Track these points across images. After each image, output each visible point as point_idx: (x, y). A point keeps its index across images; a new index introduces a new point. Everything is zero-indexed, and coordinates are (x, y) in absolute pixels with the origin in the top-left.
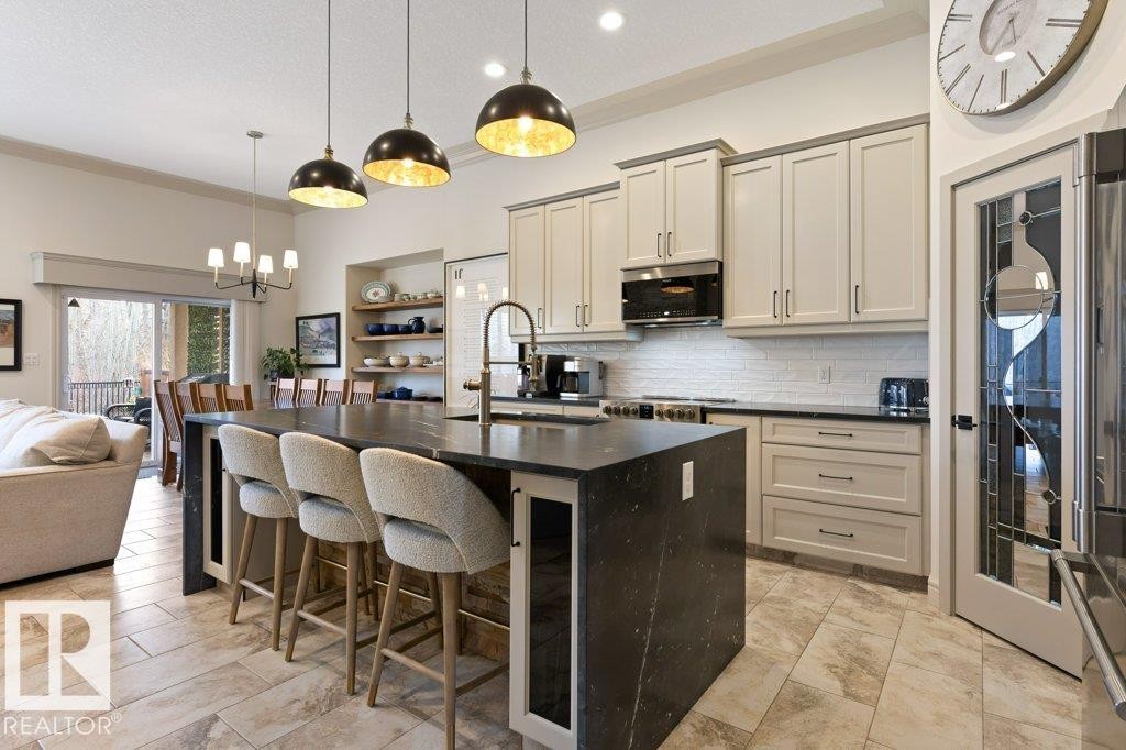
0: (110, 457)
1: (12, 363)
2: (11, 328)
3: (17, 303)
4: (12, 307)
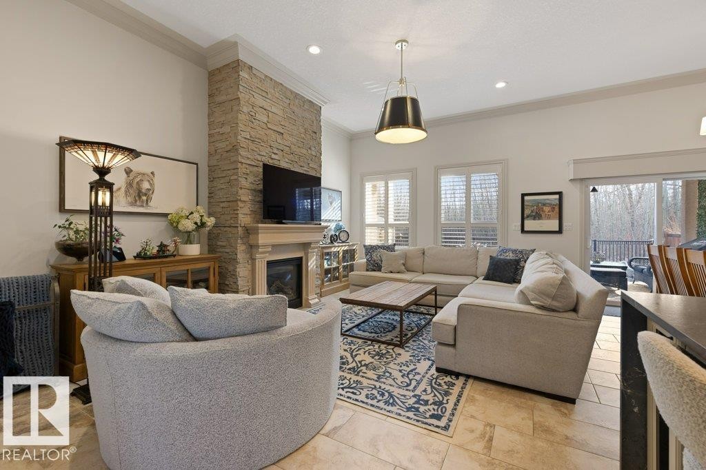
0: (575, 310)
1: (558, 230)
2: (557, 209)
3: (560, 194)
4: (557, 197)
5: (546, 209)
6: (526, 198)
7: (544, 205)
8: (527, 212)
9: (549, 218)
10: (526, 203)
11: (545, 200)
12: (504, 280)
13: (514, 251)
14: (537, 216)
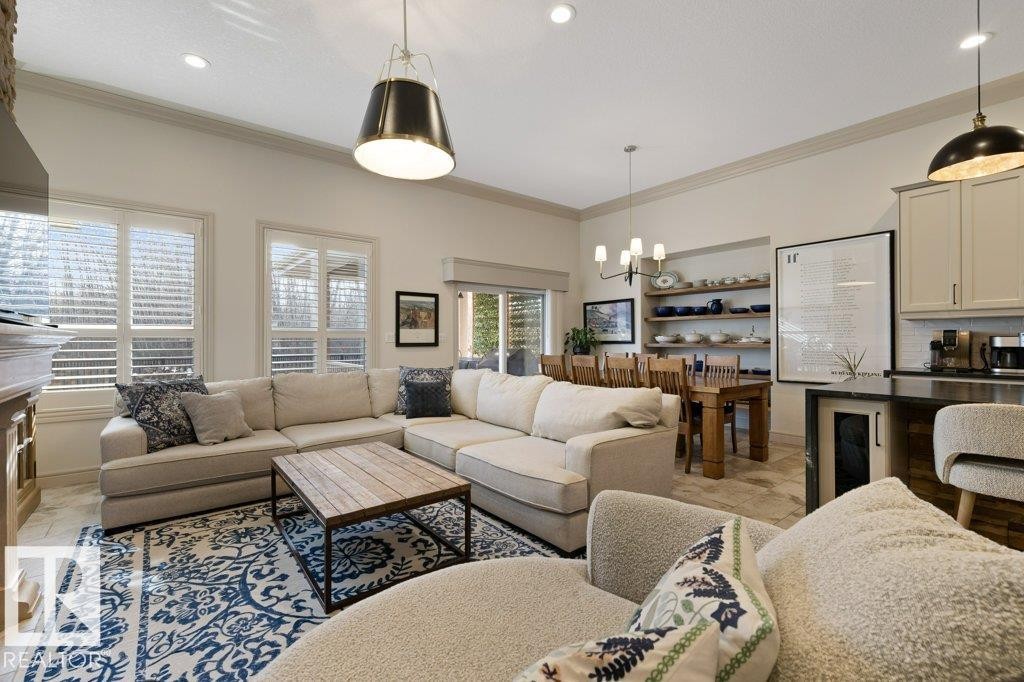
1: (433, 341)
2: (433, 314)
3: (436, 296)
4: (433, 300)
5: (423, 314)
6: (402, 298)
7: (421, 309)
8: (403, 317)
9: (425, 327)
10: (401, 305)
11: (422, 302)
12: (440, 413)
13: (430, 371)
14: (413, 323)
